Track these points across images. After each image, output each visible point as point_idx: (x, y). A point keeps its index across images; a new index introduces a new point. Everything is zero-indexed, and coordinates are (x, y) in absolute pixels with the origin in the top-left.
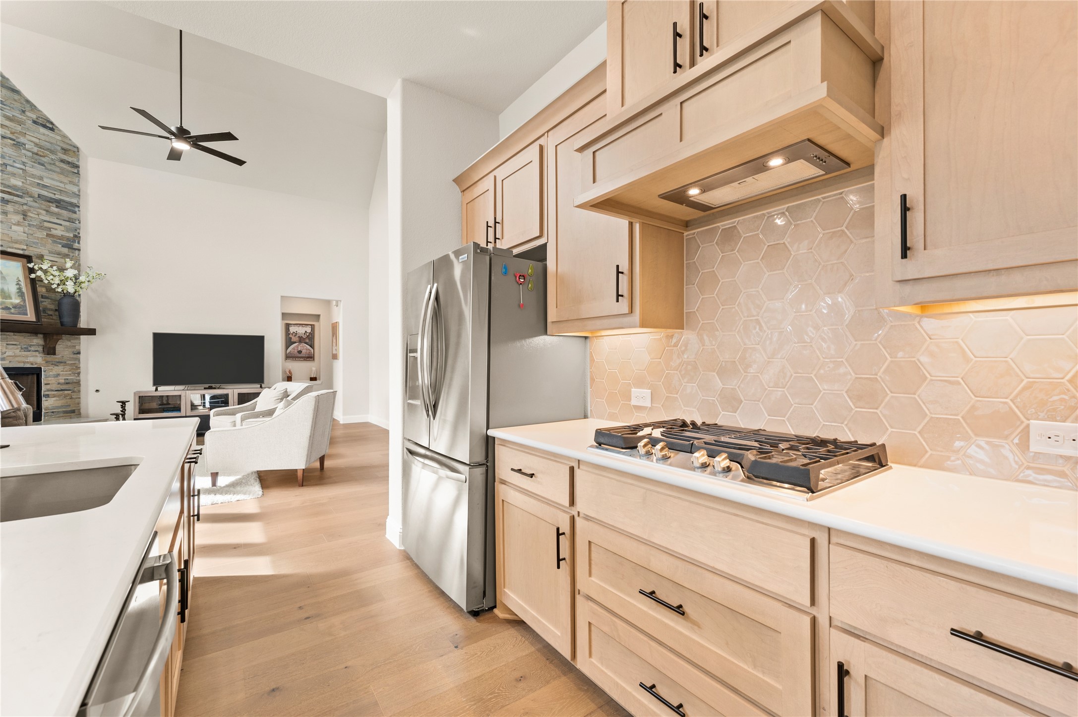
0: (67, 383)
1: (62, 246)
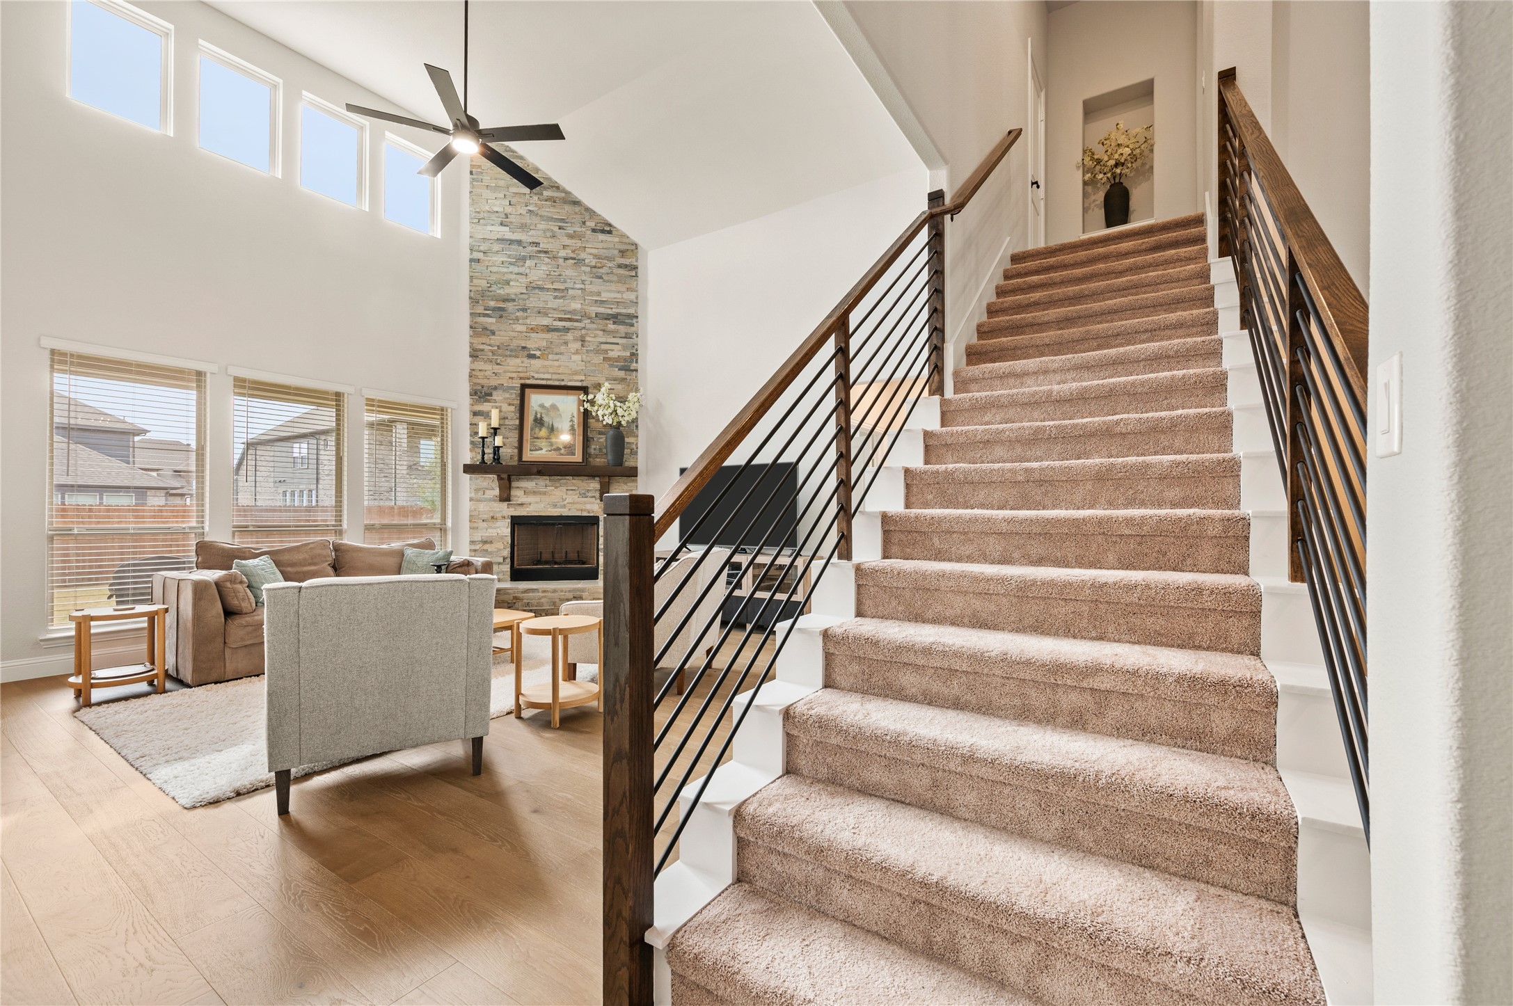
1: (619, 370)
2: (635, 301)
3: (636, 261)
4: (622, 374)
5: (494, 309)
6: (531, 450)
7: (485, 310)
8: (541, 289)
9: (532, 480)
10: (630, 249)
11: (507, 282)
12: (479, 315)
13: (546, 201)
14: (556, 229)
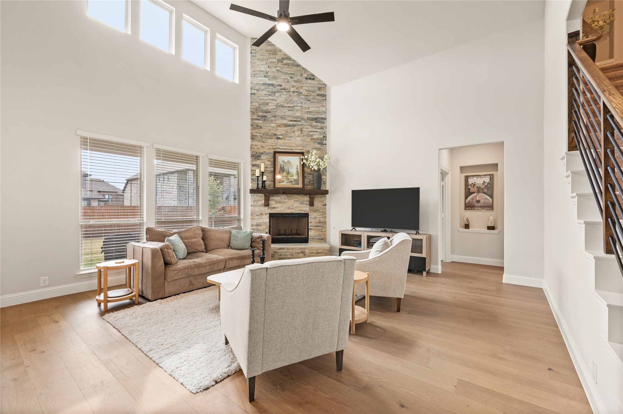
0: (320, 222)
1: (318, 144)
2: (325, 111)
3: (326, 92)
4: (319, 146)
5: (262, 116)
6: (279, 182)
7: (258, 117)
8: (282, 106)
9: (279, 196)
10: (323, 87)
11: (267, 104)
12: (255, 119)
13: (285, 65)
14: (289, 78)
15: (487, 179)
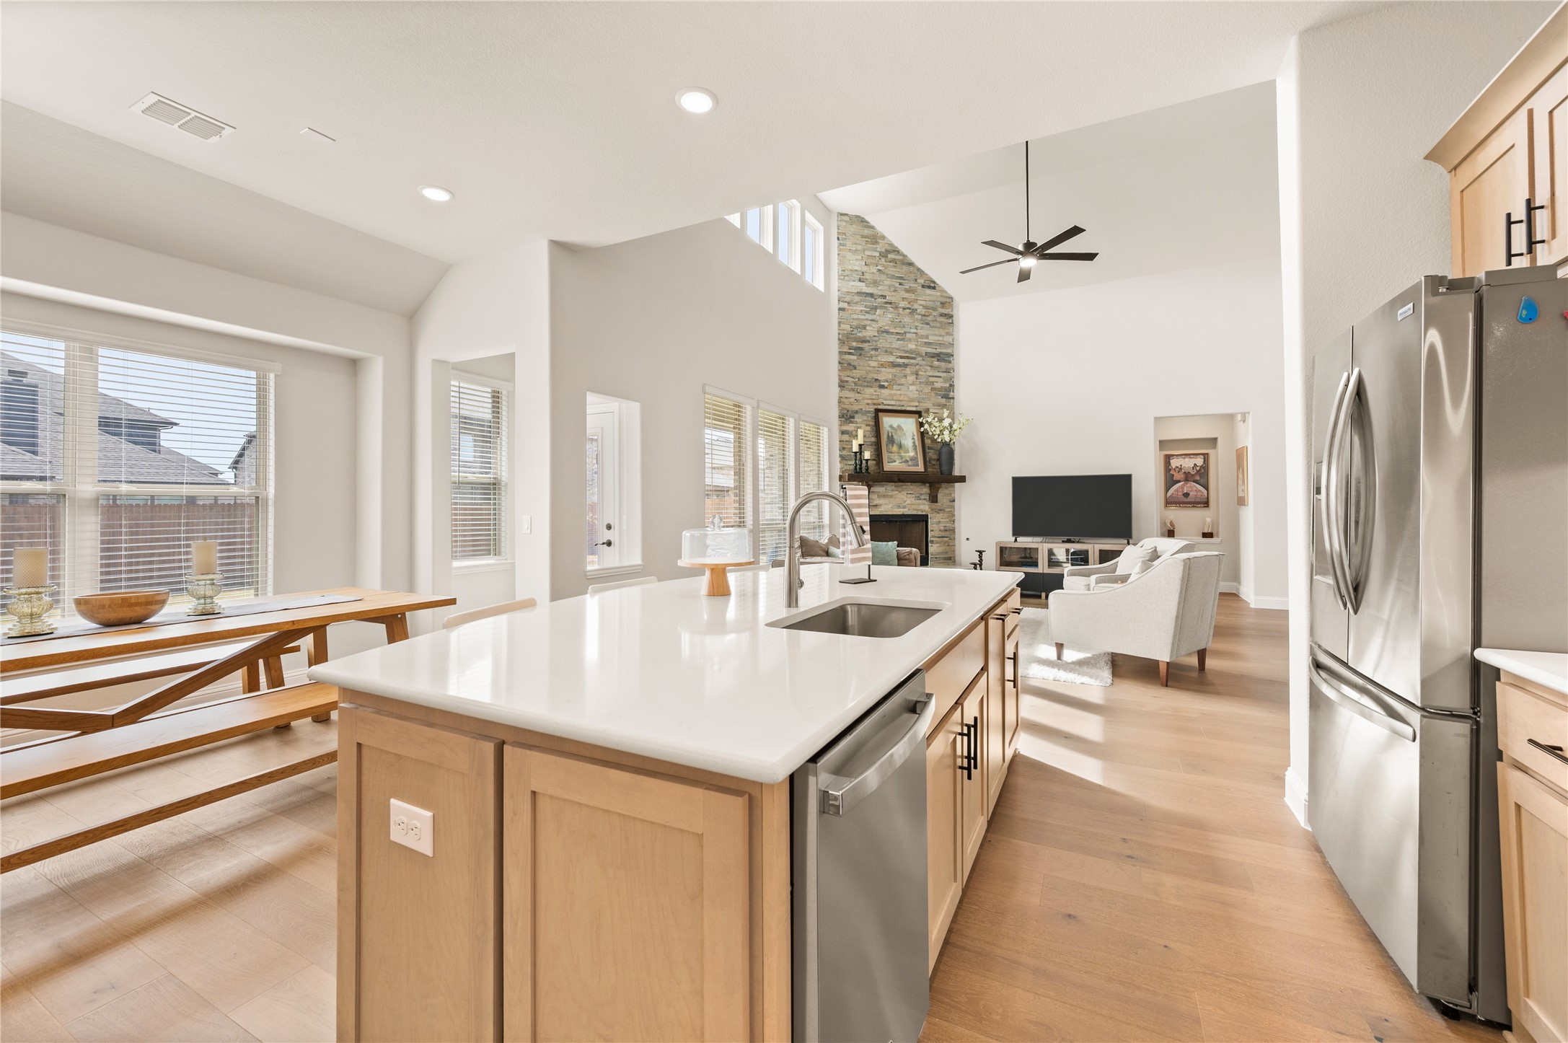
0: (946, 530)
1: (942, 397)
2: (952, 343)
3: (952, 311)
4: (944, 401)
5: (856, 349)
6: (888, 462)
7: (850, 349)
8: (887, 332)
9: (886, 486)
10: (947, 302)
11: (864, 327)
12: (846, 353)
14: (897, 285)
15: (1200, 461)
